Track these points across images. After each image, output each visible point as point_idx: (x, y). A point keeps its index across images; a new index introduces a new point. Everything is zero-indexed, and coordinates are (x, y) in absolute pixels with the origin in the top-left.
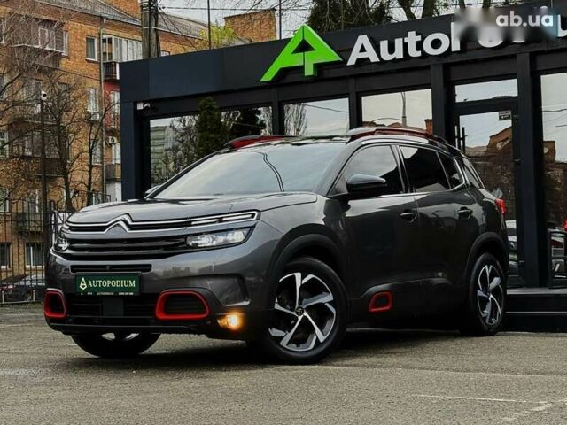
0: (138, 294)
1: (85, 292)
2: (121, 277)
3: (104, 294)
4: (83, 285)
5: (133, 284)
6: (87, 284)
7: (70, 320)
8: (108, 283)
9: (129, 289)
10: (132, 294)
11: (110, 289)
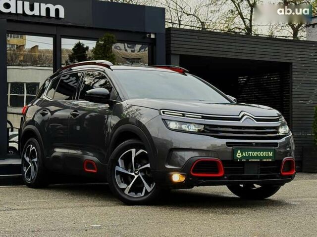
0: (274, 160)
1: (241, 159)
2: (264, 150)
3: (253, 160)
4: (239, 155)
5: (271, 154)
6: (242, 155)
7: (225, 177)
8: (256, 154)
9: (269, 157)
10: (270, 160)
11: (257, 157)
